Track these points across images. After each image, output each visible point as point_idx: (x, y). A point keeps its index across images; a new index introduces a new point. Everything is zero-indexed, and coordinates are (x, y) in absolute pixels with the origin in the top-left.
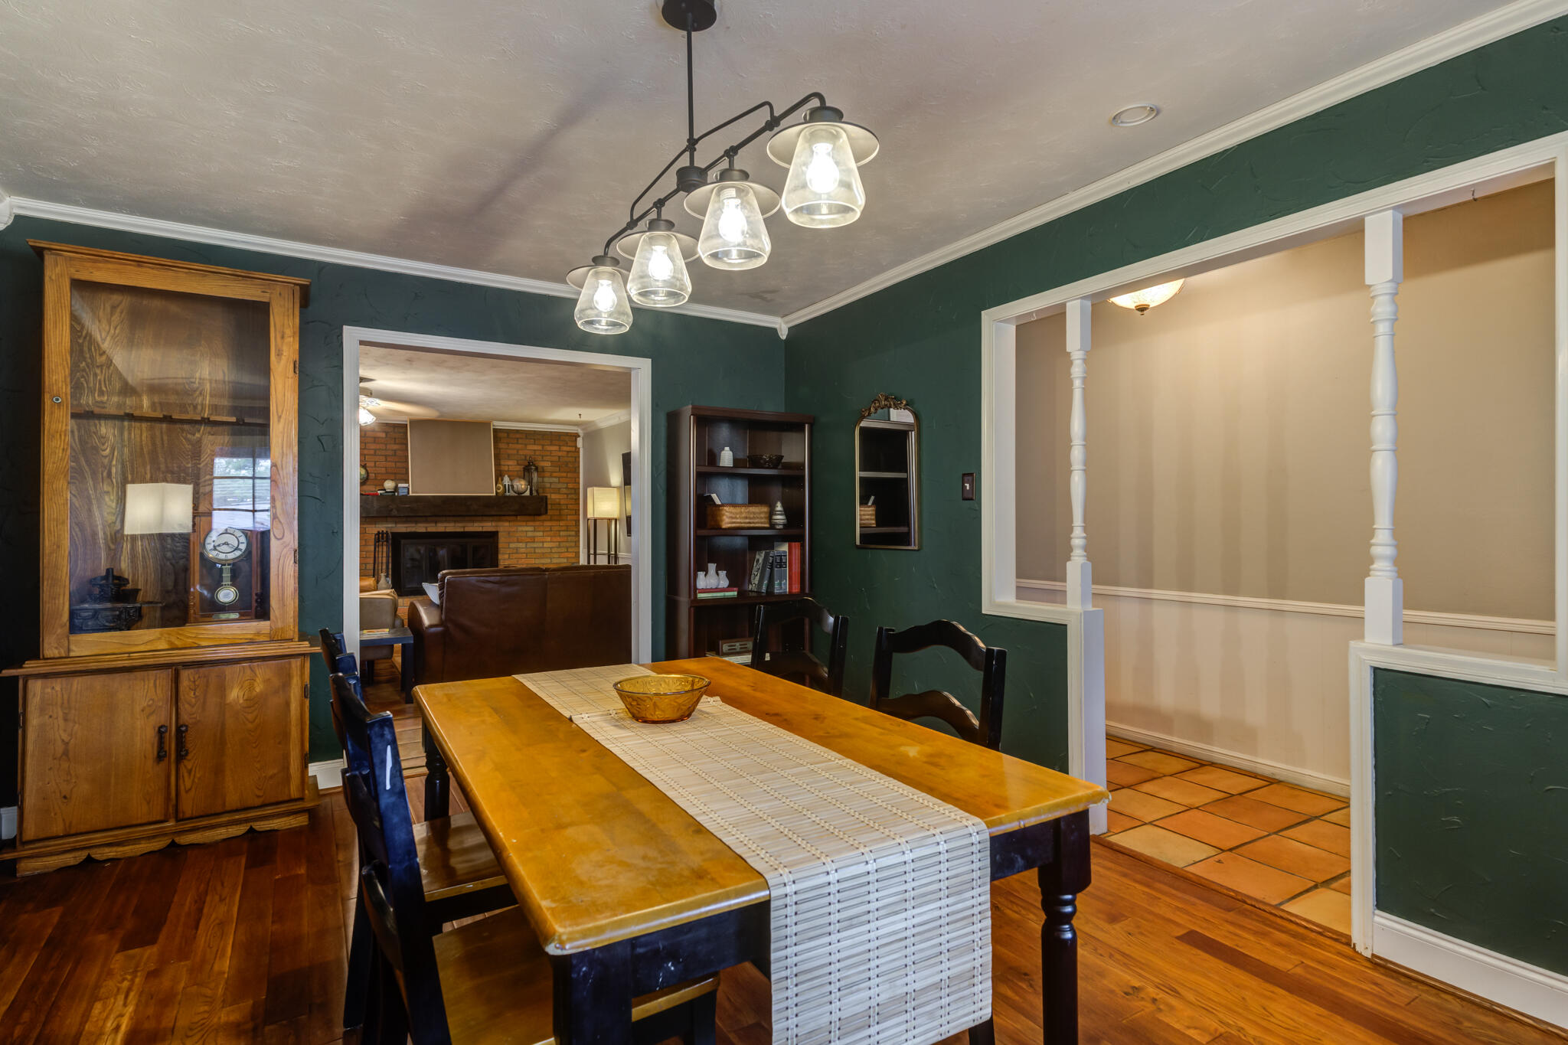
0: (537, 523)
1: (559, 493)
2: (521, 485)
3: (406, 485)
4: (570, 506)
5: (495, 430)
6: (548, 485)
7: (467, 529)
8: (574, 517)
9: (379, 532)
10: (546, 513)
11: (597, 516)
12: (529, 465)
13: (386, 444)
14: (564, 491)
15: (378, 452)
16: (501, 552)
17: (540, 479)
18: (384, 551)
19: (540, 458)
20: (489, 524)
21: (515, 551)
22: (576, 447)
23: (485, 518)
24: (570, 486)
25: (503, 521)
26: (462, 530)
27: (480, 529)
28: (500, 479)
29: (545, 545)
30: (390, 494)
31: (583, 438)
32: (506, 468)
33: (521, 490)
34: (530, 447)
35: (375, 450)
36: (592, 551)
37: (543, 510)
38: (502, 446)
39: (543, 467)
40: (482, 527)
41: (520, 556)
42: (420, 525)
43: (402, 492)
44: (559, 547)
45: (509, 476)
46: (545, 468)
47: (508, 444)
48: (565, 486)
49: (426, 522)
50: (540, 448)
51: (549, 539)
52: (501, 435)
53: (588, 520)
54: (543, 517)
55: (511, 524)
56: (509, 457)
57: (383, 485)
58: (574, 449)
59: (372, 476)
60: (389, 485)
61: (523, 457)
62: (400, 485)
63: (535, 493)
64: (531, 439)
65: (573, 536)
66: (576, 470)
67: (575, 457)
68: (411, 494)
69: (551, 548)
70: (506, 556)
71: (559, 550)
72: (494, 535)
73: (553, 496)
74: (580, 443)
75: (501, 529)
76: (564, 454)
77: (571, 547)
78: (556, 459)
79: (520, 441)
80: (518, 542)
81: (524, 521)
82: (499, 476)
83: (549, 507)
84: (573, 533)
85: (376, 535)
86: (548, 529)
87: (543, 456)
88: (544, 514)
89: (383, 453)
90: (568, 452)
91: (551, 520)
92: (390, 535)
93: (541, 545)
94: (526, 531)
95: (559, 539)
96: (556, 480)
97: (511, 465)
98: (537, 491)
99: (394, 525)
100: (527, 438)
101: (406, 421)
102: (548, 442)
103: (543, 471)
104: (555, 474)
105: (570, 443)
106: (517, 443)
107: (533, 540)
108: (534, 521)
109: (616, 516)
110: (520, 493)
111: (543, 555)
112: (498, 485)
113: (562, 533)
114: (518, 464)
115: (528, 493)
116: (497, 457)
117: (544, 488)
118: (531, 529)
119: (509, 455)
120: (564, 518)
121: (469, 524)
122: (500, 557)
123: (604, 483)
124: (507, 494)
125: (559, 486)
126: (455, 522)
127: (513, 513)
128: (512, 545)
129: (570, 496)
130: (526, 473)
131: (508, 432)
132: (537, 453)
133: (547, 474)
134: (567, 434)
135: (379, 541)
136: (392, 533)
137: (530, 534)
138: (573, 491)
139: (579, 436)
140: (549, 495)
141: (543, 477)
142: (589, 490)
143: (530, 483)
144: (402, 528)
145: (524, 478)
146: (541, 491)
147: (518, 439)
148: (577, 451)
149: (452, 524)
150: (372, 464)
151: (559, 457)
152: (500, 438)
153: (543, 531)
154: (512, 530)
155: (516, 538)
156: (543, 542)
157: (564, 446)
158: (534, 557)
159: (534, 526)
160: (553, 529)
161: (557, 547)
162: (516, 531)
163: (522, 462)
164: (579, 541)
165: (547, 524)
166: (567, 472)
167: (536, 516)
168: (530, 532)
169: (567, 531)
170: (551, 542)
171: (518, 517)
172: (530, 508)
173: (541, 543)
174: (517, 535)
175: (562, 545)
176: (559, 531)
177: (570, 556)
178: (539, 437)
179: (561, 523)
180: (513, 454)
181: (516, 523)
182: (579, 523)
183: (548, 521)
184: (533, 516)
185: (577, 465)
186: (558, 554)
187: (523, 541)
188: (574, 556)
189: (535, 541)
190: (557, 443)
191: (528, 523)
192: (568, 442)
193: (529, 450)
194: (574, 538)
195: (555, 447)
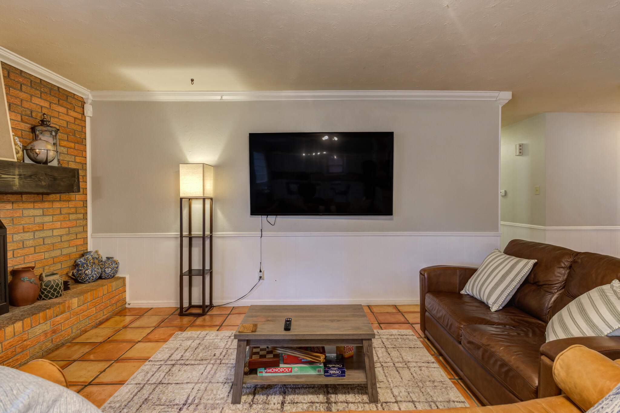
0: (46, 205)
14: (73, 165)
21: (21, 245)
24: (78, 159)
25: (4, 202)
29: (56, 233)
33: (45, 158)
34: (35, 100)
41: (25, 251)
44: (69, 234)
47: (9, 87)
48: (73, 158)
50: (47, 105)
51: (58, 224)
55: (15, 205)
58: (81, 116)
61: (30, 113)
64: (36, 89)
65: (81, 219)
66: (82, 141)
67: (82, 126)
69: (61, 236)
70: (10, 255)
71: (68, 238)
74: (87, 111)
75: (1, 215)
76: (72, 120)
77: (80, 233)
78: (64, 124)
80: (24, 232)
81: (31, 202)
84: (81, 216)
86: (59, 212)
90: (75, 118)
93: (49, 233)
94: (34, 216)
95: (69, 224)
96: (64, 150)
97: (13, 120)
100: (32, 86)
102: (56, 100)
104: (63, 143)
105: (78, 108)
106: (21, 90)
107: (42, 227)
108: (42, 201)
109: (211, 195)
110: (40, 163)
111: (54, 247)
113: (71, 217)
118: (39, 212)
120: (72, 198)
125: (68, 158)
128: (17, 238)
131: (10, 70)
134: (73, 96)
137: (38, 220)
138: (81, 166)
139: (88, 103)
147: (21, 84)
148: (83, 119)
153: (53, 215)
154: (16, 216)
155: (21, 227)
156: (53, 229)
157: (71, 110)
158: (43, 251)
159: (43, 209)
160: (62, 212)
161: (66, 234)
162: (23, 216)
163: (27, 119)
164: (86, 225)
165: (57, 205)
166: (75, 143)
167: (44, 196)
168: (38, 218)
169: (76, 213)
170: (61, 228)
171: (24, 196)
172: (62, 184)
173: (51, 231)
174: (23, 222)
175: (73, 230)
176: (69, 214)
177: (79, 243)
178: (47, 90)
179: (72, 204)
180: (15, 104)
181: (22, 205)
182: (86, 203)
183: (57, 201)
184: (41, 196)
185: (83, 137)
186: (68, 243)
187: (31, 230)
188: (82, 243)
189: (45, 229)
190: (65, 103)
191: (35, 204)
192: (75, 106)
193: (34, 103)
194: (81, 221)
195: (63, 108)
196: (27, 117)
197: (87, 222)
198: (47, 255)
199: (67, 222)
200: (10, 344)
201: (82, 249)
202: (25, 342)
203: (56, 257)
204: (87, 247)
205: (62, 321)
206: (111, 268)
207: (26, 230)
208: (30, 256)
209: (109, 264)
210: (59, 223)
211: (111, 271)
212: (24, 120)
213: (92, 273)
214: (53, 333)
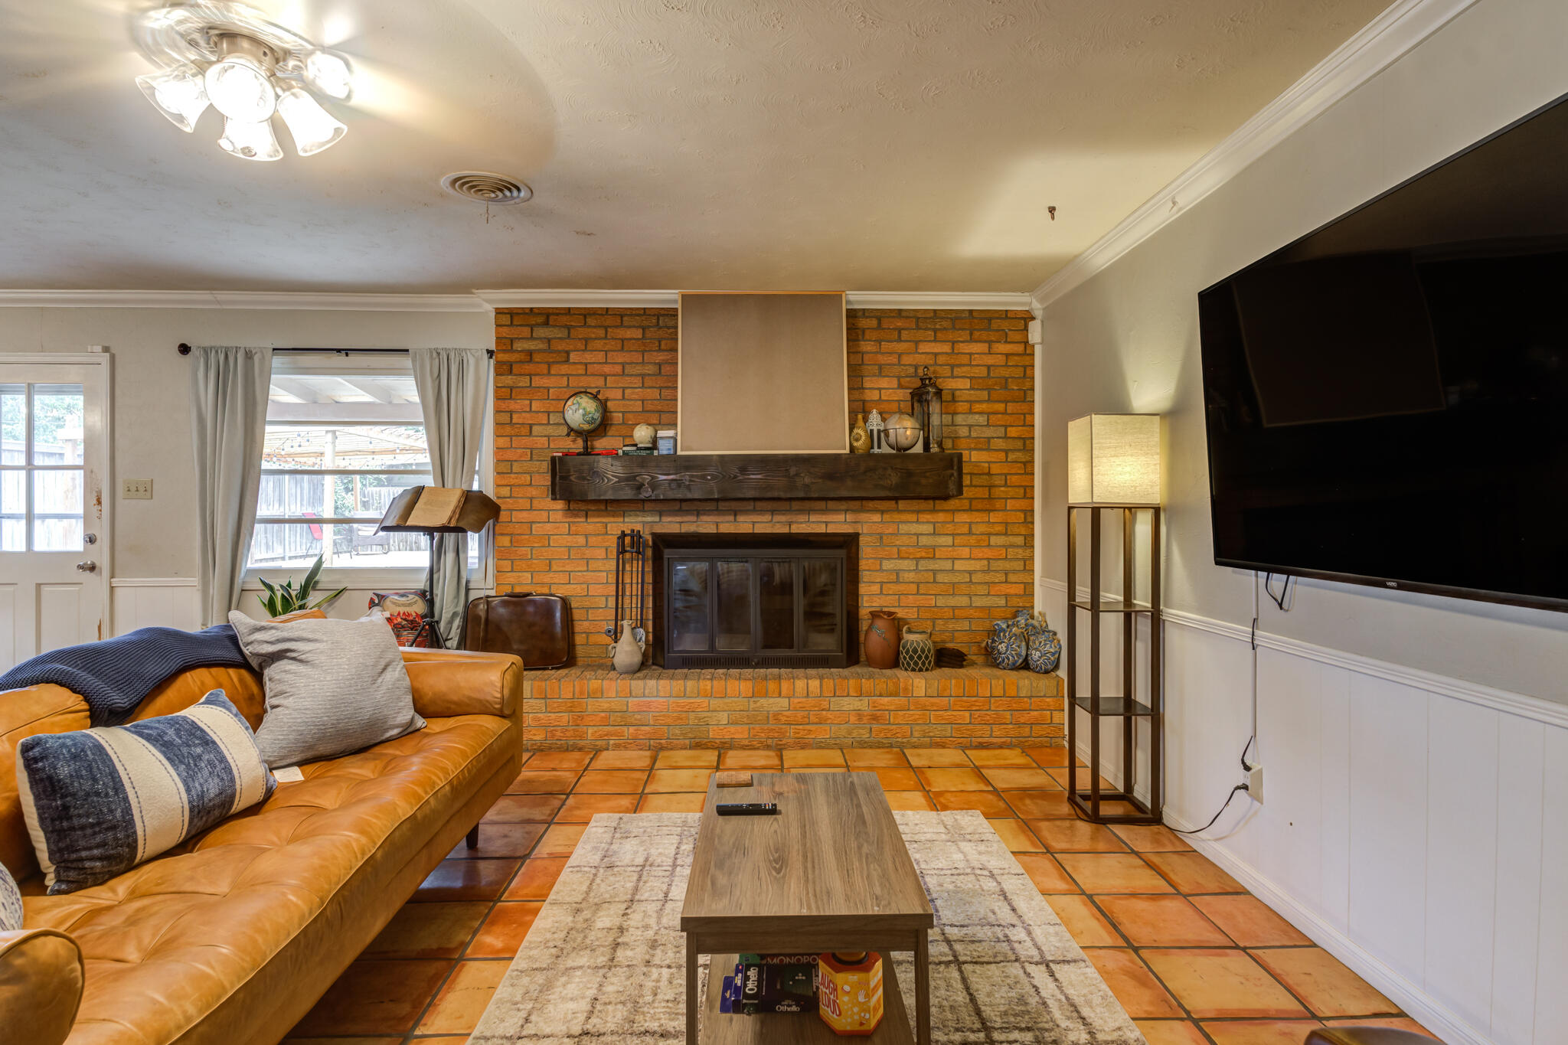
0: (941, 517)
1: (988, 449)
2: (904, 430)
3: (671, 433)
4: (1014, 480)
5: (852, 314)
6: (963, 432)
7: (795, 529)
8: (1022, 504)
9: (623, 532)
10: (960, 492)
11: (1100, 498)
12: (924, 385)
13: (643, 352)
14: (1000, 444)
15: (628, 370)
16: (865, 580)
17: (947, 419)
18: (638, 574)
19: (947, 371)
20: (841, 517)
21: (893, 577)
22: (1026, 343)
23: (831, 504)
24: (1013, 432)
25: (868, 511)
26: (786, 530)
27: (821, 529)
28: (860, 416)
29: (959, 565)
30: (644, 453)
31: (1042, 322)
32: (874, 396)
33: (903, 442)
34: (924, 348)
35: (623, 365)
36: (1083, 594)
37: (952, 487)
38: (867, 346)
39: (953, 392)
40: (827, 523)
41: (904, 589)
42: (705, 518)
43: (664, 448)
44: (988, 571)
45: (881, 413)
46: (957, 393)
47: (879, 341)
48: (1001, 431)
49: (718, 511)
50: (946, 347)
51: (965, 552)
52: (863, 323)
53: (1070, 508)
54: (953, 503)
55: (887, 517)
56: (881, 371)
57: (632, 436)
58: (1020, 348)
59: (617, 417)
60: (642, 434)
61: (912, 370)
62: (661, 433)
63: (934, 449)
64: (927, 329)
65: (1018, 546)
66: (1025, 397)
67: (1025, 367)
68: (679, 453)
69: (970, 573)
70: (876, 588)
71: (988, 578)
72: (848, 543)
73: (976, 456)
74: (1035, 333)
75: (864, 530)
76: (1000, 360)
77: (1015, 572)
78: (983, 372)
79: (905, 335)
80: (900, 558)
81: (913, 512)
82: (859, 410)
83: (966, 480)
84: (1020, 540)
85: (618, 538)
86: (965, 530)
87: (952, 367)
88: (953, 496)
89: (638, 370)
90: (1007, 355)
91: (970, 510)
92: (650, 538)
93: (948, 565)
94: (918, 535)
95: (988, 553)
96: (982, 420)
97: (885, 388)
98: (940, 445)
99: (657, 519)
100: (918, 328)
101: (675, 301)
102: (965, 335)
103: (954, 400)
104: (977, 407)
105: (1012, 336)
106: (900, 340)
107: (932, 554)
108: (934, 511)
109: (1157, 497)
110: (902, 449)
111: (953, 589)
112: (856, 431)
113: (994, 540)
114: (900, 386)
115: (918, 448)
116: (855, 372)
117: (955, 439)
118: (927, 528)
119: (881, 367)
120: (998, 504)
121: (802, 518)
122: (863, 589)
123: (1115, 405)
124: (876, 450)
125: (989, 432)
126: (773, 512)
127: (890, 494)
128: (887, 565)
129: (1012, 457)
130: (916, 405)
131: (881, 316)
132: (941, 360)
133: (962, 407)
134: (1005, 315)
135: (624, 551)
136: (655, 536)
137: (924, 541)
138: (1020, 444)
139: (1033, 318)
140: (966, 454)
141: (954, 414)
142: (1076, 429)
143: (925, 426)
144: (673, 525)
145: (912, 415)
146: (948, 444)
147: (900, 330)
148: (1028, 351)
149: (767, 517)
150: (618, 394)
151: (989, 367)
152: (863, 331)
153: (953, 535)
154: (887, 532)
155: (895, 550)
156: (954, 559)
157: (1000, 342)
158: (933, 592)
159: (934, 524)
160: (974, 530)
161: (983, 571)
162: (897, 534)
163: (909, 382)
164: (1032, 558)
165: (963, 517)
166: (1006, 402)
167: (937, 502)
168: (925, 537)
169: (1006, 534)
170: (970, 558)
171: (900, 502)
172: (924, 481)
173: (950, 561)
174: (898, 543)
175: (995, 565)
176: (990, 534)
177: (1012, 591)
178: (945, 324)
179: (994, 517)
180: (889, 365)
181: (897, 517)
182: (1033, 516)
183: (964, 510)
184: (931, 502)
185: (1028, 385)
186: (986, 587)
187: (911, 557)
188: (1022, 593)
189: (937, 556)
190: (984, 335)
191: (921, 516)
192: (1010, 333)
193: (923, 353)
194: (1020, 551)
195: (979, 345)
196: (908, 379)
197: (1033, 552)
198: (941, 601)
199: (986, 550)
200: (801, 705)
201: (1021, 605)
202: (824, 712)
203: (961, 607)
204: (1033, 602)
205: (892, 708)
206: (1040, 651)
207: (902, 555)
208: (910, 597)
209: (1040, 643)
210: (967, 550)
211: (1040, 657)
212: (903, 383)
213: (1007, 650)
214: (874, 719)
